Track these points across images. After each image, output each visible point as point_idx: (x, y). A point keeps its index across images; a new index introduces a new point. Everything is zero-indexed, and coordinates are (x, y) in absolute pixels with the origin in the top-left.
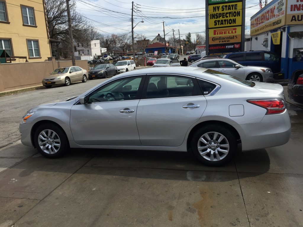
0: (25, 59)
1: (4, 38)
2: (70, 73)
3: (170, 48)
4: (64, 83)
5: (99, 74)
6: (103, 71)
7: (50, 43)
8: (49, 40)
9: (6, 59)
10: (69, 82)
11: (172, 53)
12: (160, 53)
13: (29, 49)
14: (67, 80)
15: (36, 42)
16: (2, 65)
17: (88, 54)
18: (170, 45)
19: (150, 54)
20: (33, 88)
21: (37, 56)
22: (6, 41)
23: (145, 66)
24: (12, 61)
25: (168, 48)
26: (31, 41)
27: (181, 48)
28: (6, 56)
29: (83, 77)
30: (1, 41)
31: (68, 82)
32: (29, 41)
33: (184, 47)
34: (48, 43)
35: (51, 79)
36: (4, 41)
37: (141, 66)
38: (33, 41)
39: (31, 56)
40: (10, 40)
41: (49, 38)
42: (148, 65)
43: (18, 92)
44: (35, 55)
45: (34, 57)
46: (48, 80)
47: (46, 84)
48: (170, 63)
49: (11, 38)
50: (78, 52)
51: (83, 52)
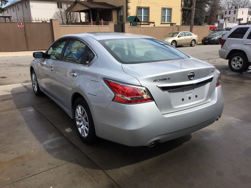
0: (153, 24)
1: (144, 7)
2: (179, 37)
5: (212, 40)
6: (217, 37)
7: (182, 11)
8: (182, 8)
9: (136, 23)
10: (175, 45)
13: (162, 16)
15: (170, 10)
16: (131, 28)
17: (233, 21)
21: (168, 22)
22: (145, 9)
24: (141, 25)
26: (166, 9)
28: (137, 20)
30: (142, 9)
32: (164, 9)
34: (180, 11)
36: (144, 9)
38: (167, 9)
39: (163, 22)
40: (148, 8)
41: (182, 7)
44: (167, 21)
45: (166, 22)
49: (149, 7)
50: (224, 19)
51: (229, 19)
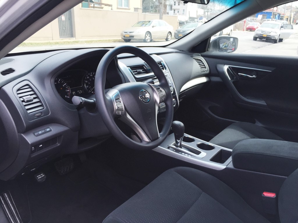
0: (110, 7)
3: (278, 13)
4: (144, 38)
9: (89, 4)
10: (150, 38)
11: (278, 19)
12: (264, 18)
14: (148, 35)
16: (82, 10)
17: (183, 13)
18: (278, 10)
19: (251, 19)
20: (111, 40)
21: (125, 7)
23: (244, 30)
25: (276, 14)
27: (291, 15)
28: (89, 0)
29: (168, 34)
31: (148, 38)
33: (295, 15)
35: (130, 32)
37: (238, 30)
39: (120, 6)
42: (247, 30)
43: (94, 42)
45: (123, 7)
46: (126, 32)
47: (124, 36)
48: (280, 29)
50: (173, 11)
51: (178, 11)
